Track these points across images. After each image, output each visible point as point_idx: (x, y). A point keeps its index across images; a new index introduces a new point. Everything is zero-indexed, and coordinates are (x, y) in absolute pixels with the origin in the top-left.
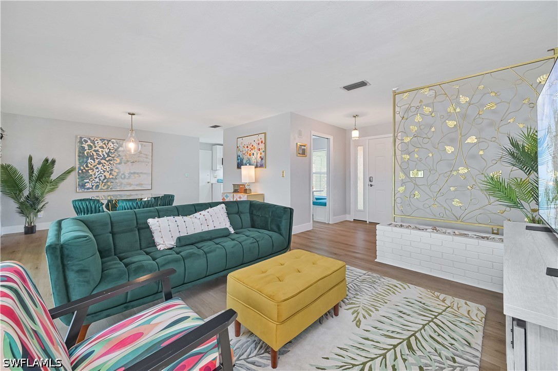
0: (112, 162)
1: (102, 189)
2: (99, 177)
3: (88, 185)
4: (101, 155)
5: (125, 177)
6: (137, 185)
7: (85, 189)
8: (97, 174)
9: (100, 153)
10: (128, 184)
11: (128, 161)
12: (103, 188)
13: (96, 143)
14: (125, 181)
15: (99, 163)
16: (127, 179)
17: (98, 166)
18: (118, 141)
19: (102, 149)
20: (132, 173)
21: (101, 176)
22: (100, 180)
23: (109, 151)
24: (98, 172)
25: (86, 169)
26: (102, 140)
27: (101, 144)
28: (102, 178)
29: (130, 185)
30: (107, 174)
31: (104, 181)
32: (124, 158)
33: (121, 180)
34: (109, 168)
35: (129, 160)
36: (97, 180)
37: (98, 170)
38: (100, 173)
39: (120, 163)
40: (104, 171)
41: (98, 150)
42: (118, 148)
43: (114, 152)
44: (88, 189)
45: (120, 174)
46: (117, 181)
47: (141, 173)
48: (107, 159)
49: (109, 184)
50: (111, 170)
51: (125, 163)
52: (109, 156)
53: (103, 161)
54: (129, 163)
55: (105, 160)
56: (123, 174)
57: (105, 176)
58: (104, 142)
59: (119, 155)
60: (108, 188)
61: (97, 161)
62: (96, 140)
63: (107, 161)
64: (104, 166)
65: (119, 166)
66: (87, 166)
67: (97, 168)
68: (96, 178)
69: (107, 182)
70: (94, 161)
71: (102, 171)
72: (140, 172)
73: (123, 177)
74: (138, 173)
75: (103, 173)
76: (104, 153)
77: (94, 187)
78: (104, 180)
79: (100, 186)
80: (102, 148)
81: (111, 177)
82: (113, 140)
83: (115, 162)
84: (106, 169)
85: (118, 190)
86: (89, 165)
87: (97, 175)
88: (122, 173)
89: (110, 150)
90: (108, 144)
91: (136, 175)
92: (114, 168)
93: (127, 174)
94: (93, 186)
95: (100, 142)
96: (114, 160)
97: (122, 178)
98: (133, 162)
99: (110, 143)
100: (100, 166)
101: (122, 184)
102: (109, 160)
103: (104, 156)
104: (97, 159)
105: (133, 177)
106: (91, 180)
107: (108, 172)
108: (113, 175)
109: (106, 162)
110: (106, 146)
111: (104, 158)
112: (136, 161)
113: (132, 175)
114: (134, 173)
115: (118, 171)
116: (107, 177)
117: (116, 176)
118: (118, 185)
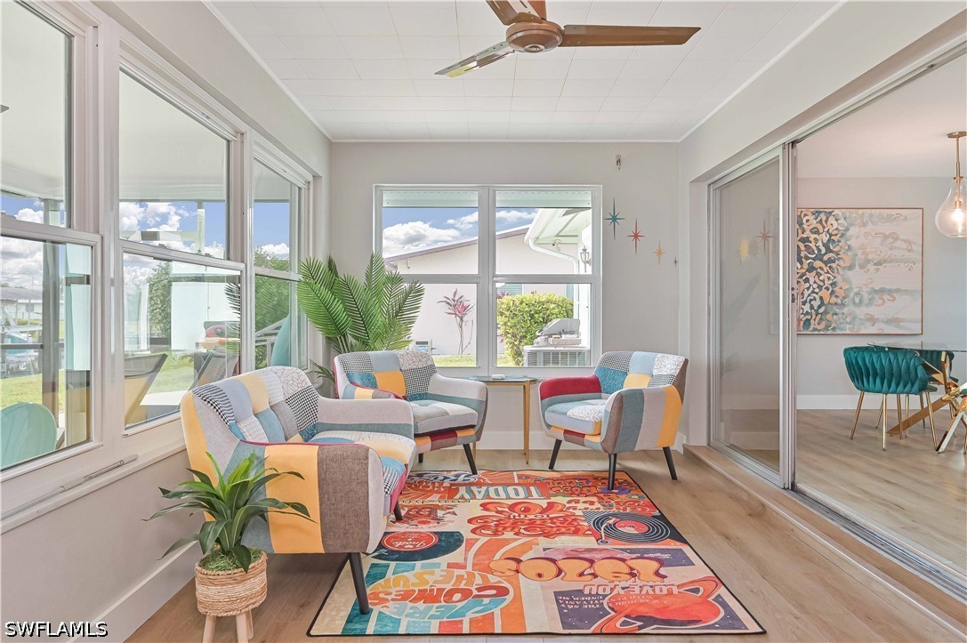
0: (834, 265)
1: (815, 329)
2: (811, 300)
4: (815, 248)
5: (861, 301)
6: (888, 322)
8: (806, 293)
9: (812, 245)
10: (869, 320)
11: (868, 261)
12: (819, 327)
13: (804, 221)
14: (861, 312)
15: (811, 268)
16: (867, 305)
17: (808, 275)
18: (847, 212)
19: (816, 236)
20: (876, 291)
21: (815, 299)
22: (812, 307)
23: (829, 240)
24: (808, 289)
26: (817, 213)
27: (814, 223)
28: (816, 304)
29: (872, 320)
30: (825, 294)
31: (821, 311)
32: (859, 252)
33: (852, 307)
34: (829, 278)
35: (870, 257)
36: (807, 308)
37: (807, 285)
38: (813, 292)
39: (851, 268)
40: (820, 287)
41: (808, 238)
42: (847, 229)
43: (839, 241)
45: (852, 294)
46: (845, 310)
47: (898, 291)
48: (825, 258)
49: (828, 317)
50: (834, 284)
51: (862, 267)
52: (829, 250)
53: (818, 264)
54: (871, 267)
55: (821, 260)
56: (857, 294)
57: (821, 298)
58: (819, 218)
59: (849, 246)
60: (827, 328)
61: (806, 266)
62: (805, 215)
63: (826, 263)
64: (819, 275)
65: (849, 274)
67: (807, 280)
68: (804, 303)
69: (826, 312)
70: (801, 263)
71: (815, 286)
72: (894, 287)
73: (857, 300)
74: (890, 292)
75: (817, 290)
76: (820, 244)
77: (801, 323)
78: (819, 307)
79: (812, 321)
80: (815, 233)
81: (833, 300)
82: (836, 212)
83: (841, 263)
84: (823, 281)
85: (848, 332)
87: (806, 296)
88: (856, 290)
89: (831, 235)
90: (826, 221)
91: (886, 297)
92: (839, 279)
93: (866, 296)
94: (799, 321)
95: (811, 217)
96: (839, 259)
97: (854, 303)
98: (879, 263)
99: (832, 220)
100: (811, 276)
101: (855, 318)
102: (831, 261)
103: (819, 250)
104: (807, 258)
105: (881, 302)
107: (827, 289)
108: (837, 297)
109: (823, 265)
110: (824, 227)
111: (819, 257)
112: (885, 262)
113: (877, 297)
114: (882, 291)
115: (846, 287)
116: (826, 302)
117: (844, 298)
118: (848, 320)
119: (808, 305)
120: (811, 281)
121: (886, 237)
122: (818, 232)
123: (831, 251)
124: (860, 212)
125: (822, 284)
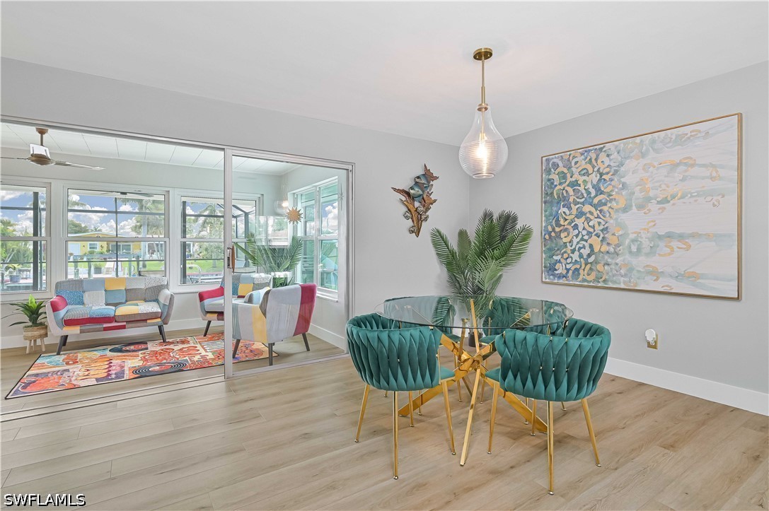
0: (605, 208)
1: (584, 280)
2: (580, 248)
3: (560, 269)
4: (584, 191)
5: (639, 250)
6: (679, 277)
7: (554, 275)
8: (575, 240)
9: (582, 188)
10: (650, 273)
11: (648, 199)
12: (589, 278)
13: (573, 164)
14: (640, 262)
15: (580, 214)
16: (647, 255)
17: (578, 221)
18: (621, 145)
19: (585, 178)
20: (660, 237)
21: (584, 247)
22: (581, 256)
23: (600, 180)
24: (577, 236)
25: (557, 229)
26: (586, 150)
27: (583, 164)
28: (585, 252)
29: (655, 274)
30: (595, 241)
31: (591, 260)
32: (637, 190)
33: (627, 256)
34: (599, 223)
35: (651, 194)
36: (576, 256)
37: (576, 232)
38: (582, 239)
39: (625, 209)
40: (589, 234)
41: (577, 181)
42: (622, 164)
43: (611, 180)
44: (561, 276)
45: (627, 242)
46: (619, 260)
47: (693, 235)
48: (596, 201)
49: (599, 267)
50: (605, 230)
51: (640, 207)
52: (599, 192)
53: (587, 208)
54: (653, 206)
55: (591, 204)
56: (633, 241)
57: (591, 246)
58: (589, 158)
59: (624, 184)
60: (597, 279)
61: (574, 211)
62: (574, 157)
63: (595, 206)
64: (588, 220)
65: (623, 216)
66: (558, 225)
67: (576, 227)
68: (573, 251)
69: (596, 262)
70: (570, 208)
72: (688, 231)
73: (634, 249)
74: (681, 237)
75: (586, 237)
76: (589, 186)
77: (571, 272)
78: (589, 256)
79: (581, 271)
80: (584, 175)
81: (605, 248)
82: (608, 147)
83: (614, 204)
84: (593, 227)
85: (622, 286)
86: (562, 222)
87: (575, 243)
88: (632, 236)
89: (601, 175)
90: (596, 160)
91: (675, 244)
92: (611, 223)
93: (646, 244)
94: (568, 270)
95: (580, 158)
96: (611, 201)
97: (630, 252)
98: (665, 201)
99: (603, 156)
100: (580, 222)
101: (631, 270)
102: (601, 204)
103: (589, 193)
104: (576, 203)
105: (668, 250)
106: (565, 256)
107: (598, 235)
108: (609, 244)
109: (593, 209)
110: (594, 167)
111: (589, 201)
112: (673, 197)
113: (662, 244)
114: (669, 236)
115: (620, 233)
116: (596, 250)
117: (618, 245)
118: (623, 272)
119: (577, 253)
120: (580, 229)
121: (675, 166)
122: (587, 174)
123: (602, 193)
124: (638, 140)
125: (591, 230)
